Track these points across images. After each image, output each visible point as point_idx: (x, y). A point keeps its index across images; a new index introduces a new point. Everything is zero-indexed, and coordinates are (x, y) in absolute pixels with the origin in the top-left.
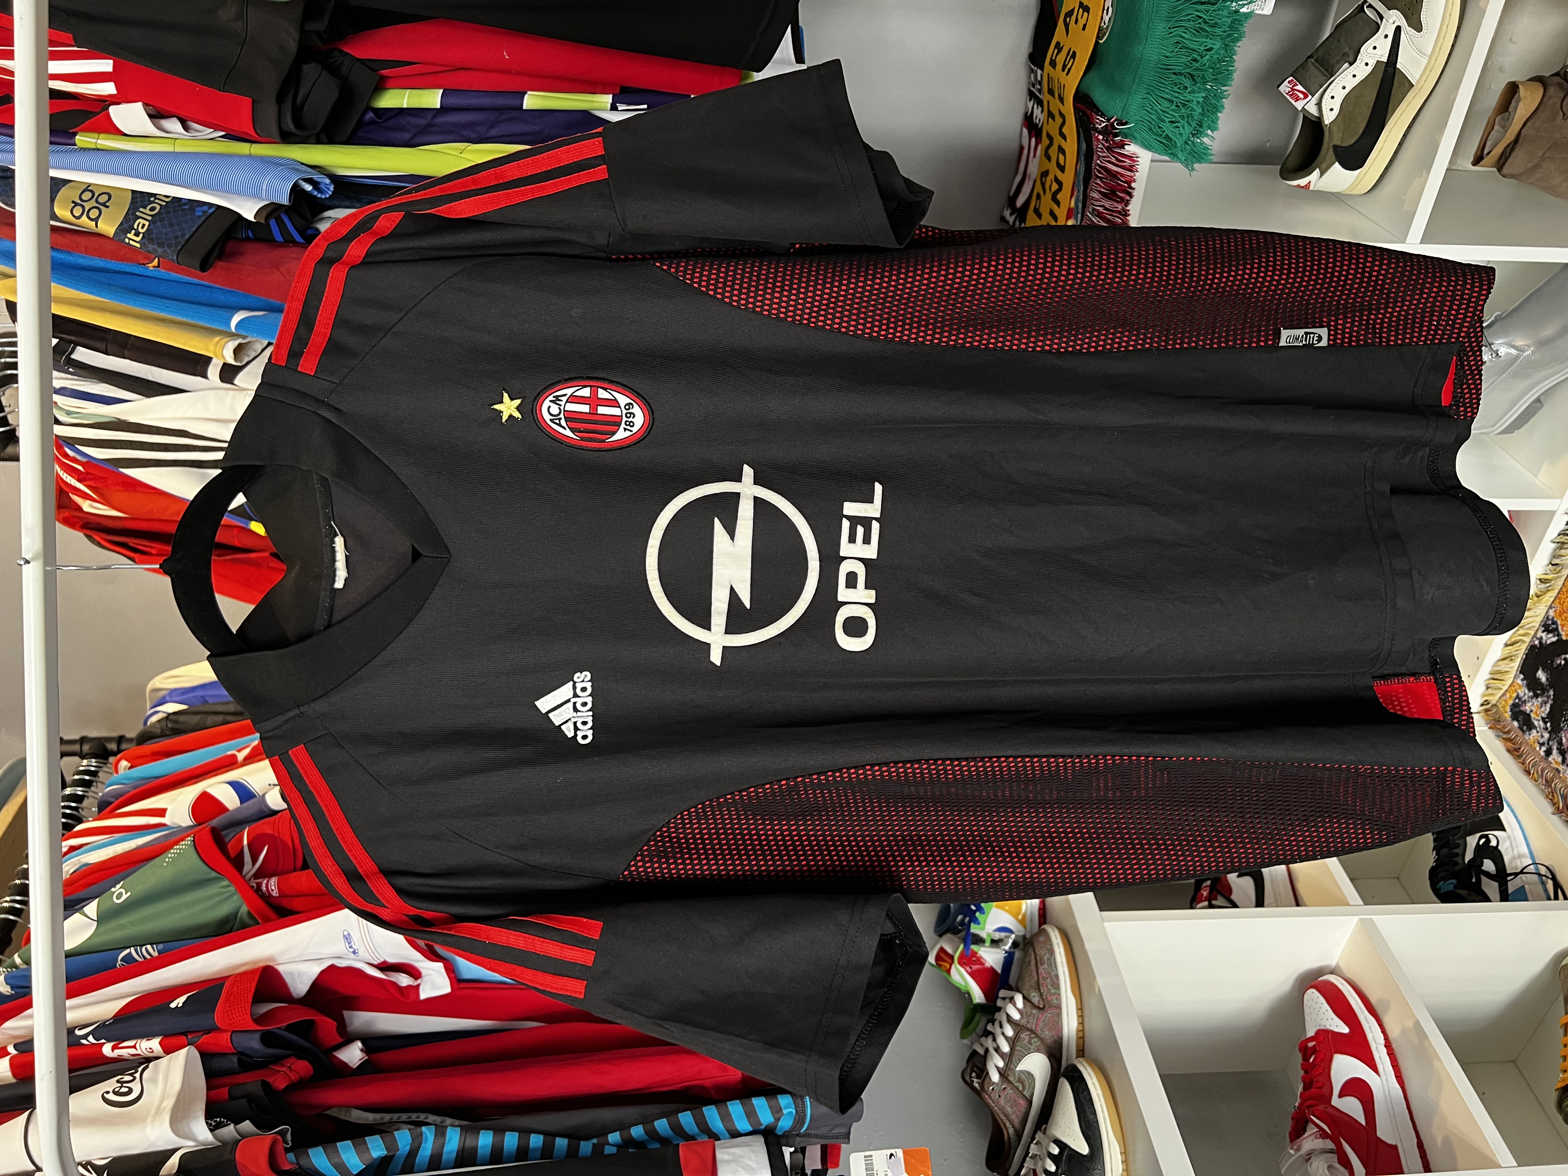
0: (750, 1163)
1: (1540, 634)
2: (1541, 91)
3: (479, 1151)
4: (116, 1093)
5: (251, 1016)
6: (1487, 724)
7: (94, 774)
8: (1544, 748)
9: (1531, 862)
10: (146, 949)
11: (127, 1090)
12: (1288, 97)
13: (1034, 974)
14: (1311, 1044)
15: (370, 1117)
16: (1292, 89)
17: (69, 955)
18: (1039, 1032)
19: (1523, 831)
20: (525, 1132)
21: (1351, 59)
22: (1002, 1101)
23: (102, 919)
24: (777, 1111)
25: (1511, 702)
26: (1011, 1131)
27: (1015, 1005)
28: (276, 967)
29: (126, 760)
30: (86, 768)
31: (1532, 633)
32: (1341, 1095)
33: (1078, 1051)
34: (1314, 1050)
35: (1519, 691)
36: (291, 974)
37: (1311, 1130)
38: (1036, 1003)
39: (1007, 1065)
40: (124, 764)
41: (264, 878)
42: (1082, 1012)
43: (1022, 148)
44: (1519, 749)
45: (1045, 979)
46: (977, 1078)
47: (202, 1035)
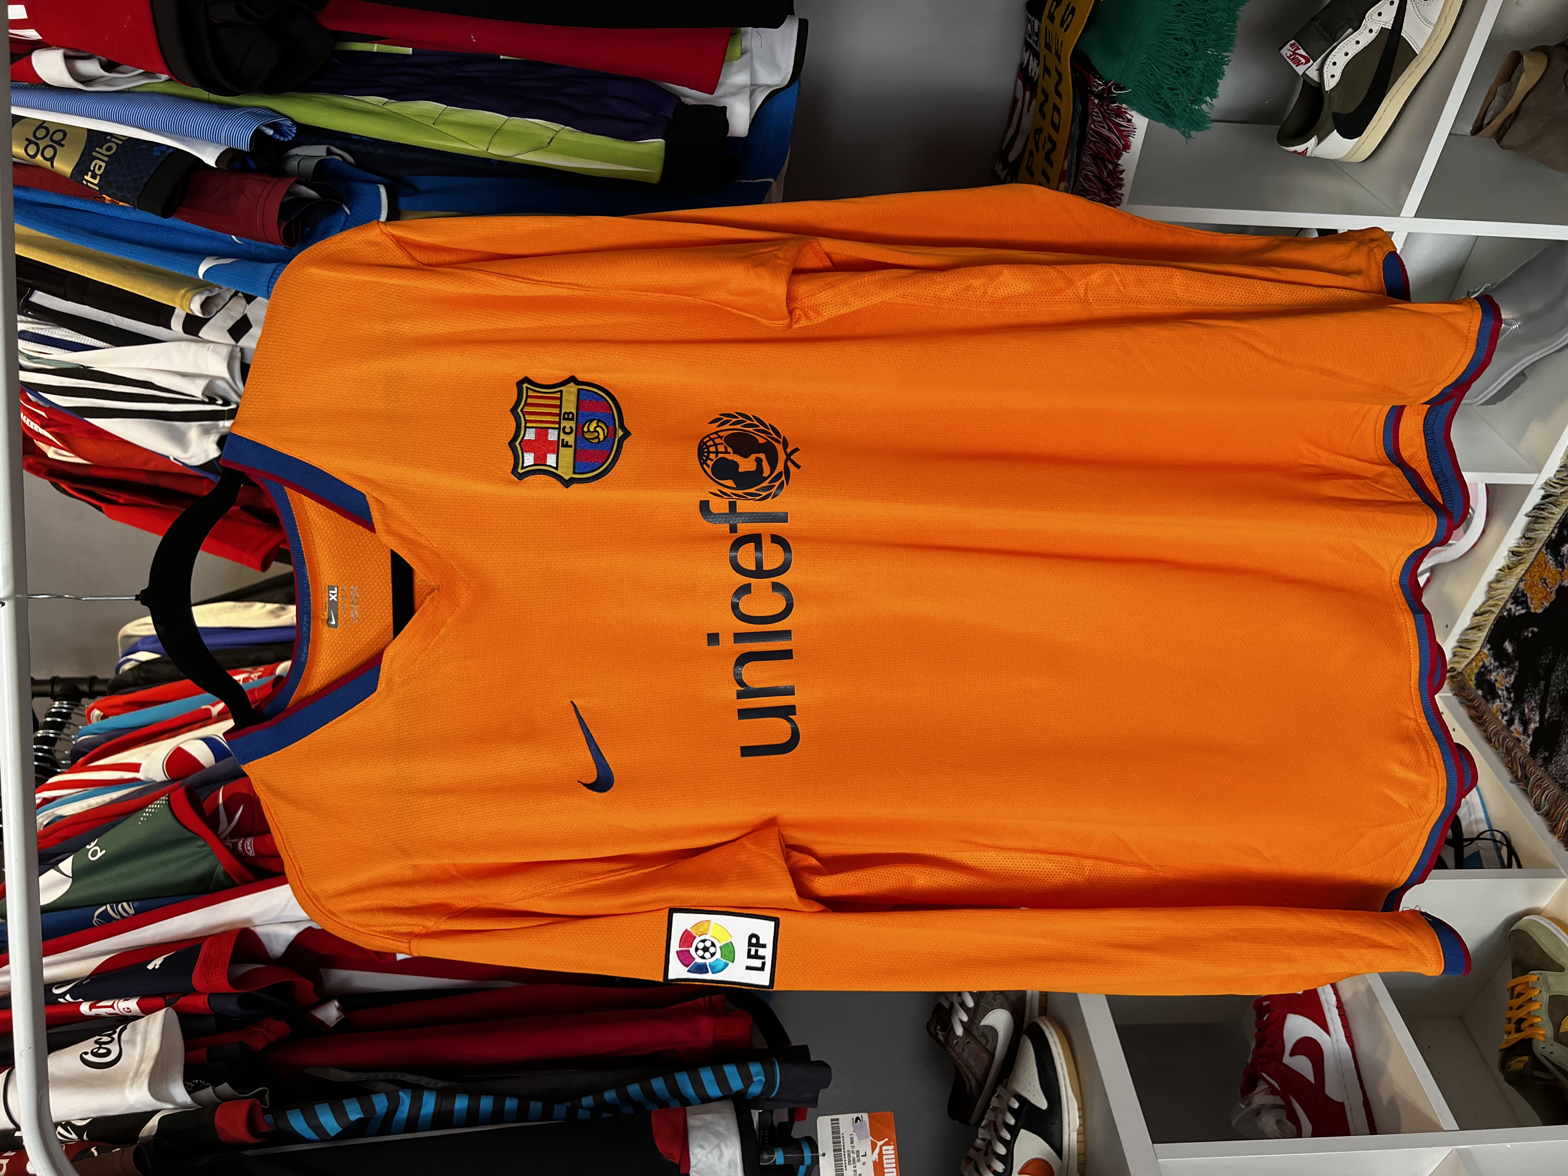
0: (719, 1129)
1: (1509, 606)
2: (1545, 62)
3: (455, 1114)
4: (94, 1054)
5: (229, 979)
6: (1452, 690)
7: (66, 716)
8: (1506, 718)
9: (1487, 829)
10: (122, 906)
11: (105, 1051)
12: (1289, 61)
14: (1265, 1003)
15: (347, 1076)
16: (1294, 53)
17: (45, 910)
19: (1481, 797)
20: (500, 1096)
21: (1356, 24)
22: (965, 1055)
23: (77, 875)
24: (747, 1079)
25: (1476, 671)
26: (973, 1082)
28: (252, 929)
29: (98, 709)
30: (58, 710)
31: (1501, 604)
32: (1292, 1054)
33: (1040, 1007)
34: (1268, 1009)
35: (1486, 662)
36: (268, 936)
37: (1262, 1086)
39: (971, 1019)
40: (97, 712)
41: (240, 838)
43: (1015, 100)
44: (1483, 717)
46: (942, 1031)
47: (180, 997)
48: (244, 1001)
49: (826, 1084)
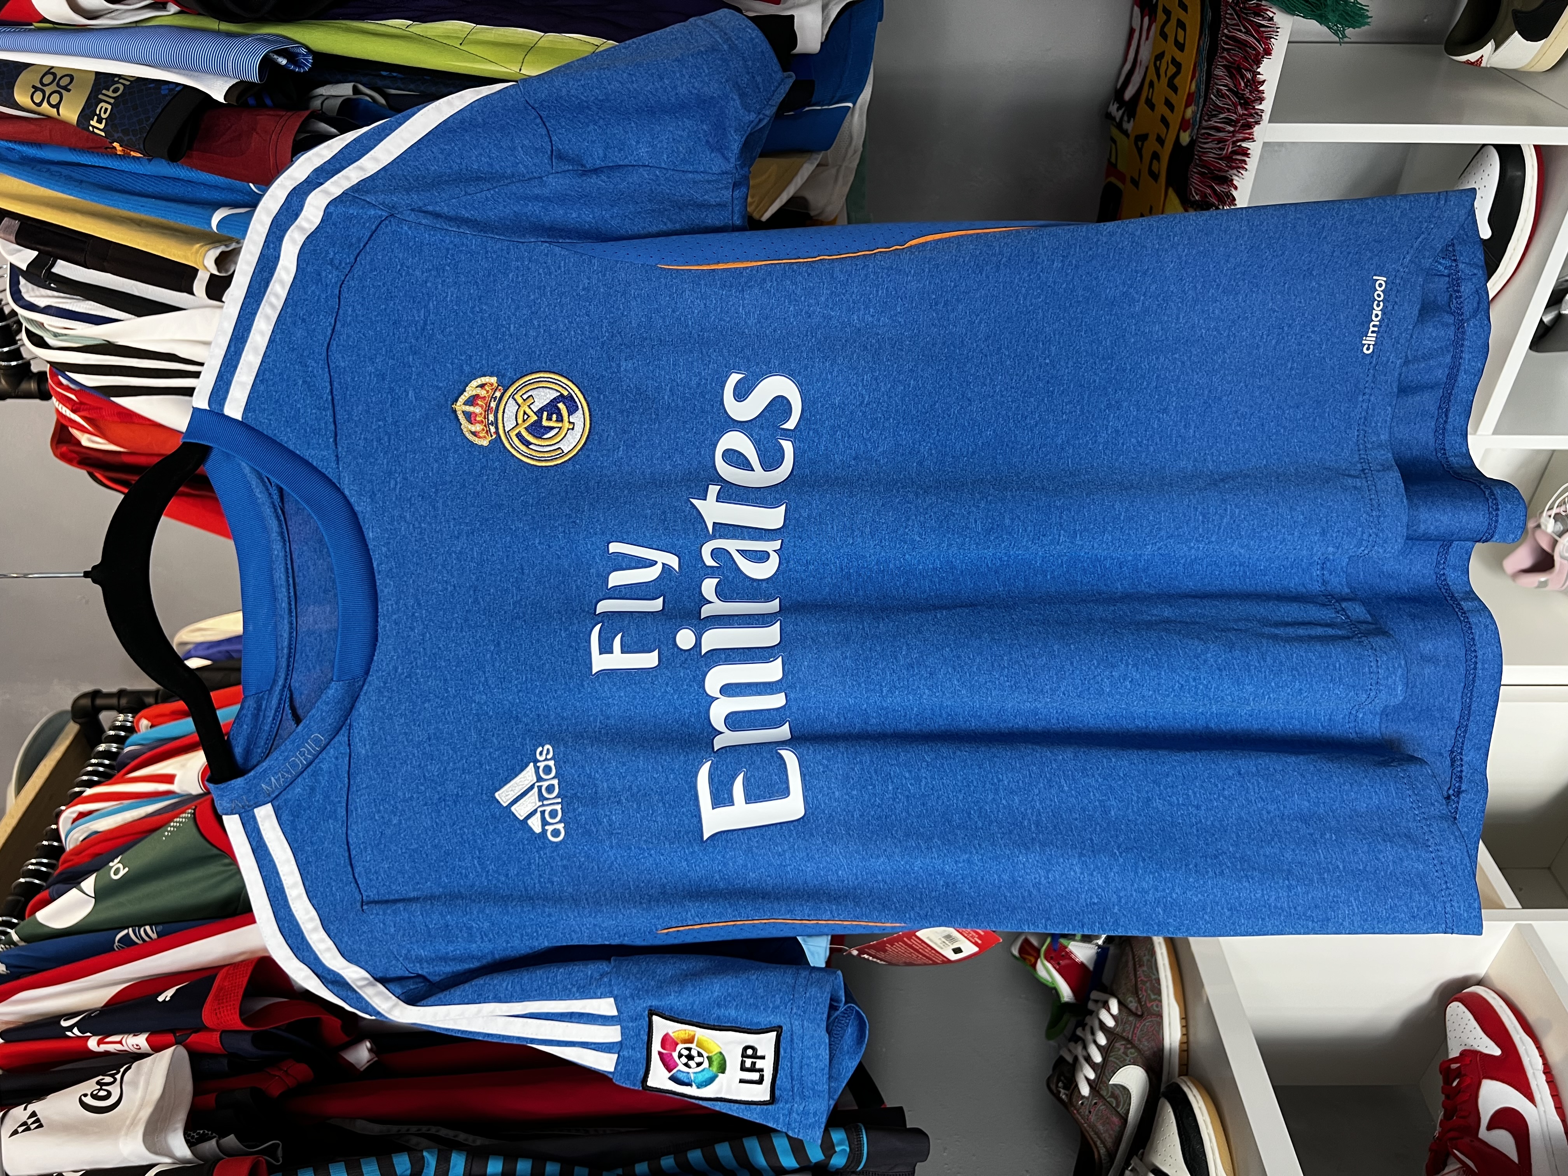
4: (94, 1096)
5: (241, 1015)
7: (127, 729)
10: (145, 930)
11: (105, 1093)
13: (1132, 977)
14: (1454, 1066)
15: (375, 1129)
18: (1136, 1042)
20: (539, 1160)
22: (1093, 1118)
23: (100, 895)
24: (827, 1149)
26: (1103, 1151)
27: (1109, 1010)
28: (272, 958)
29: (146, 718)
32: (1490, 1127)
33: (1181, 1065)
34: (1458, 1073)
37: (1453, 1165)
38: (1133, 1009)
39: (1098, 1077)
40: (144, 723)
42: (1187, 1022)
45: (1144, 983)
46: (1064, 1088)
47: (191, 1034)
48: (258, 1039)
49: (924, 1155)
